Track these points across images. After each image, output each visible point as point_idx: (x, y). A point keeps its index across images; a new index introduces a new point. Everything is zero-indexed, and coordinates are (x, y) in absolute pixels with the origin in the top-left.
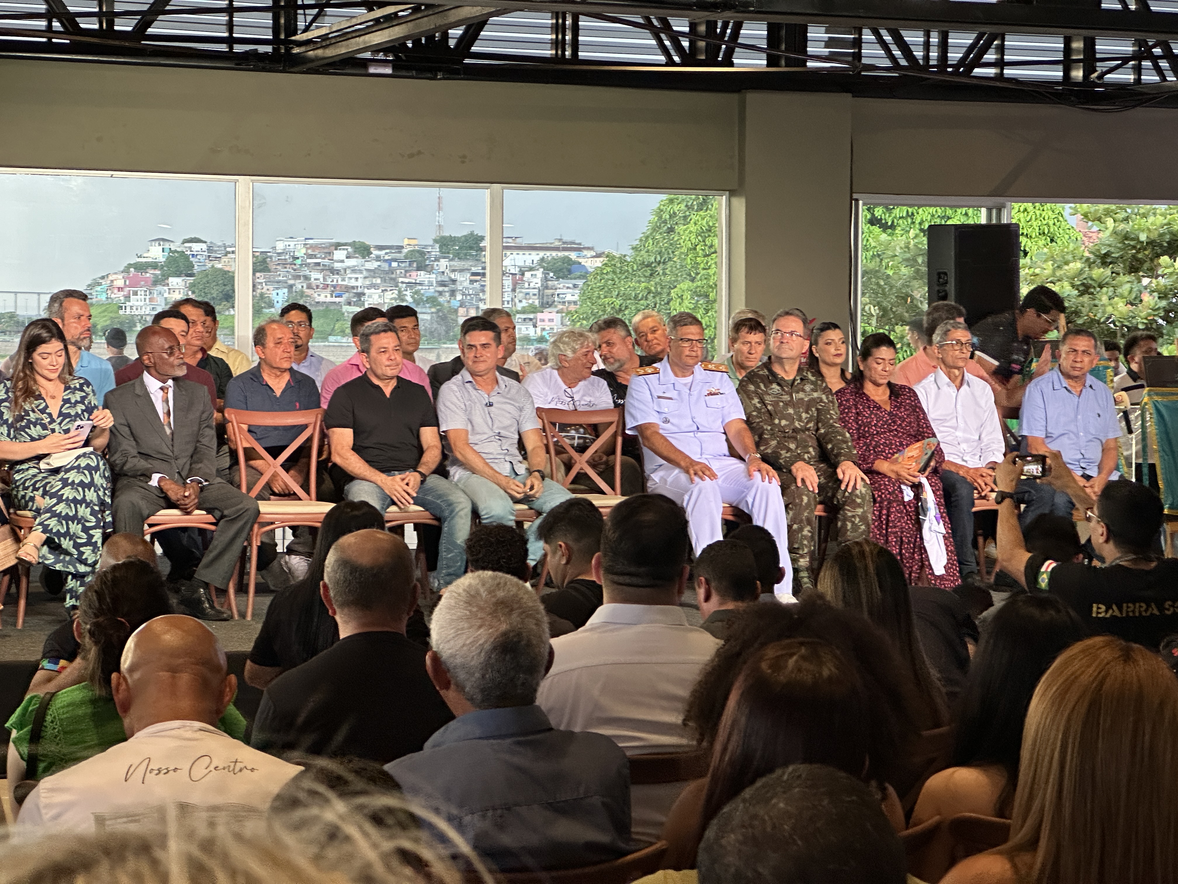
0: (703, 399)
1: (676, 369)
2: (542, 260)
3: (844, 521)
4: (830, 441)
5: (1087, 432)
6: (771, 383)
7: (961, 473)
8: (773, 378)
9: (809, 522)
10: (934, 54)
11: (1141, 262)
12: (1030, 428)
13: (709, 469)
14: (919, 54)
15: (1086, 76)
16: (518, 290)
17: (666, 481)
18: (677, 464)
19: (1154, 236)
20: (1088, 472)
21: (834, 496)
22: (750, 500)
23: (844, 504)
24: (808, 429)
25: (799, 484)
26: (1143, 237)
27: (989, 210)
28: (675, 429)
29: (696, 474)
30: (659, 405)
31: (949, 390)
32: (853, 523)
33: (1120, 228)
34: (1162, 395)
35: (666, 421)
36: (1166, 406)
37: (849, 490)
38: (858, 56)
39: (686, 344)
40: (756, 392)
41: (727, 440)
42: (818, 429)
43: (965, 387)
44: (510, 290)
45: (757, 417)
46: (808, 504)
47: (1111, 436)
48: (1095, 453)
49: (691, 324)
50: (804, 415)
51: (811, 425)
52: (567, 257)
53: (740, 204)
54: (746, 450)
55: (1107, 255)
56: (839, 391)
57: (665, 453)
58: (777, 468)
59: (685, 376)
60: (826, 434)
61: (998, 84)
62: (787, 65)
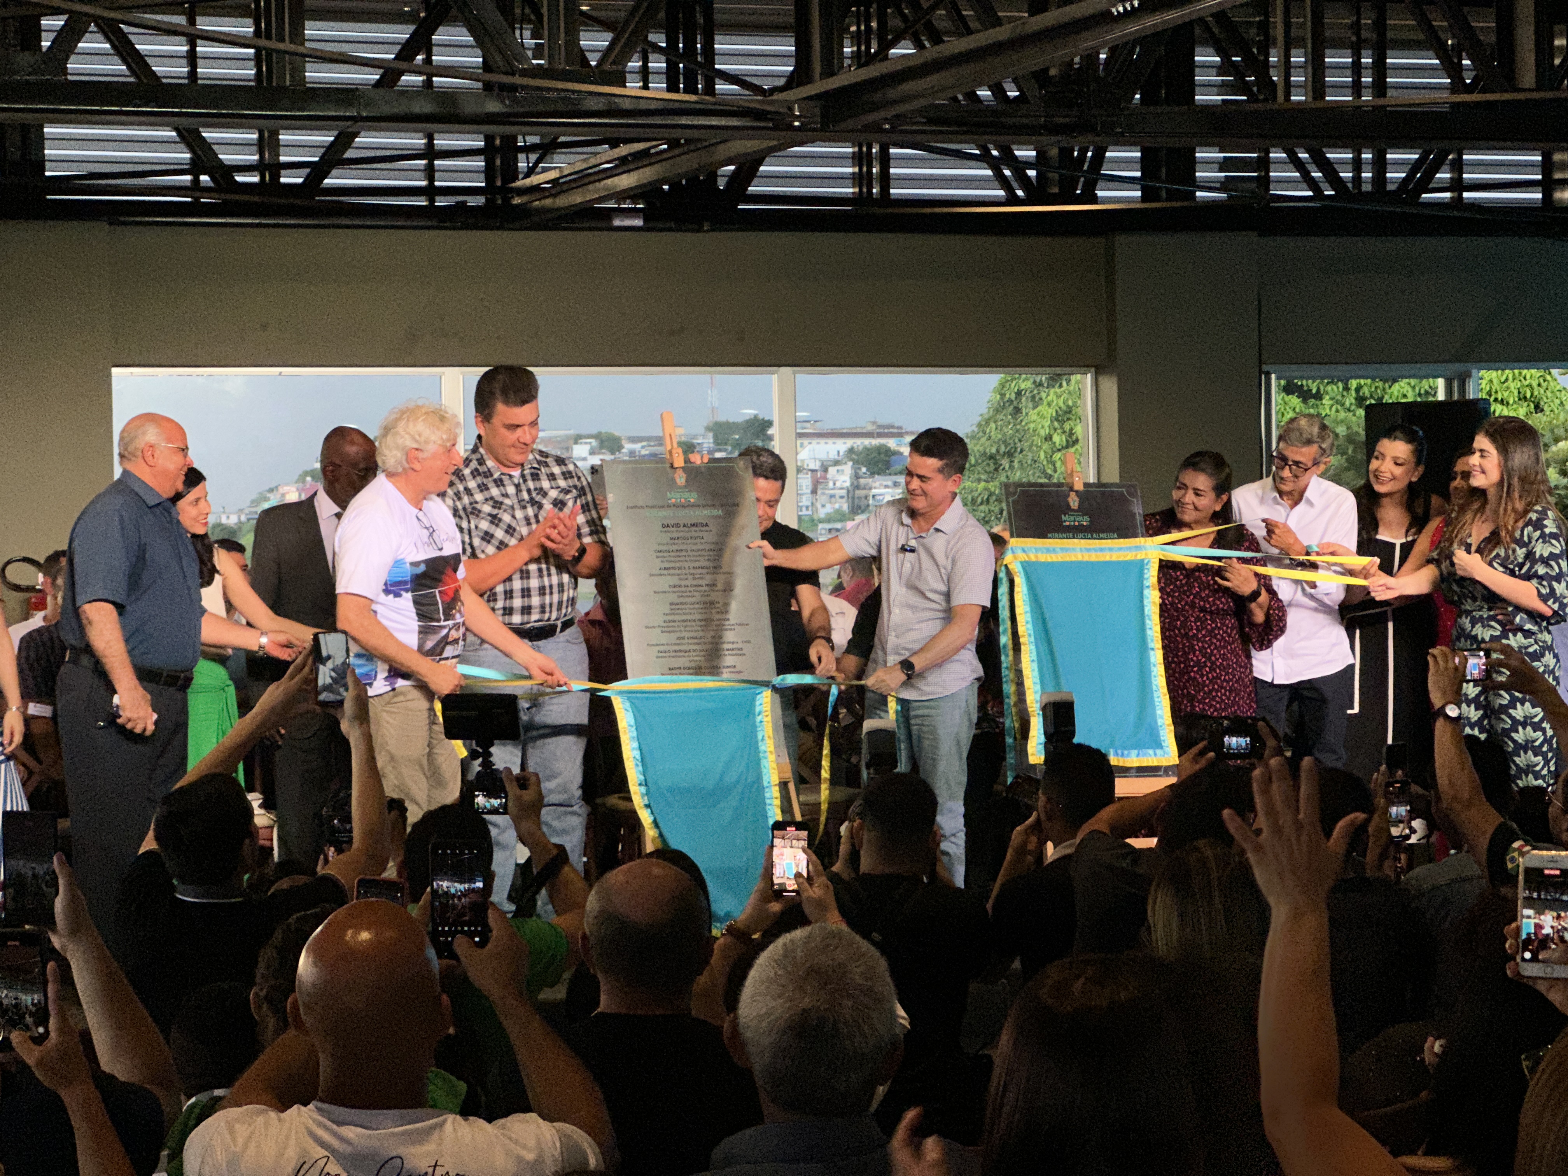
2: (851, 451)
10: (1367, 175)
14: (1346, 174)
16: (819, 492)
27: (1450, 380)
38: (1265, 182)
44: (809, 491)
52: (884, 445)
53: (1110, 386)
61: (1455, 212)
62: (1169, 199)
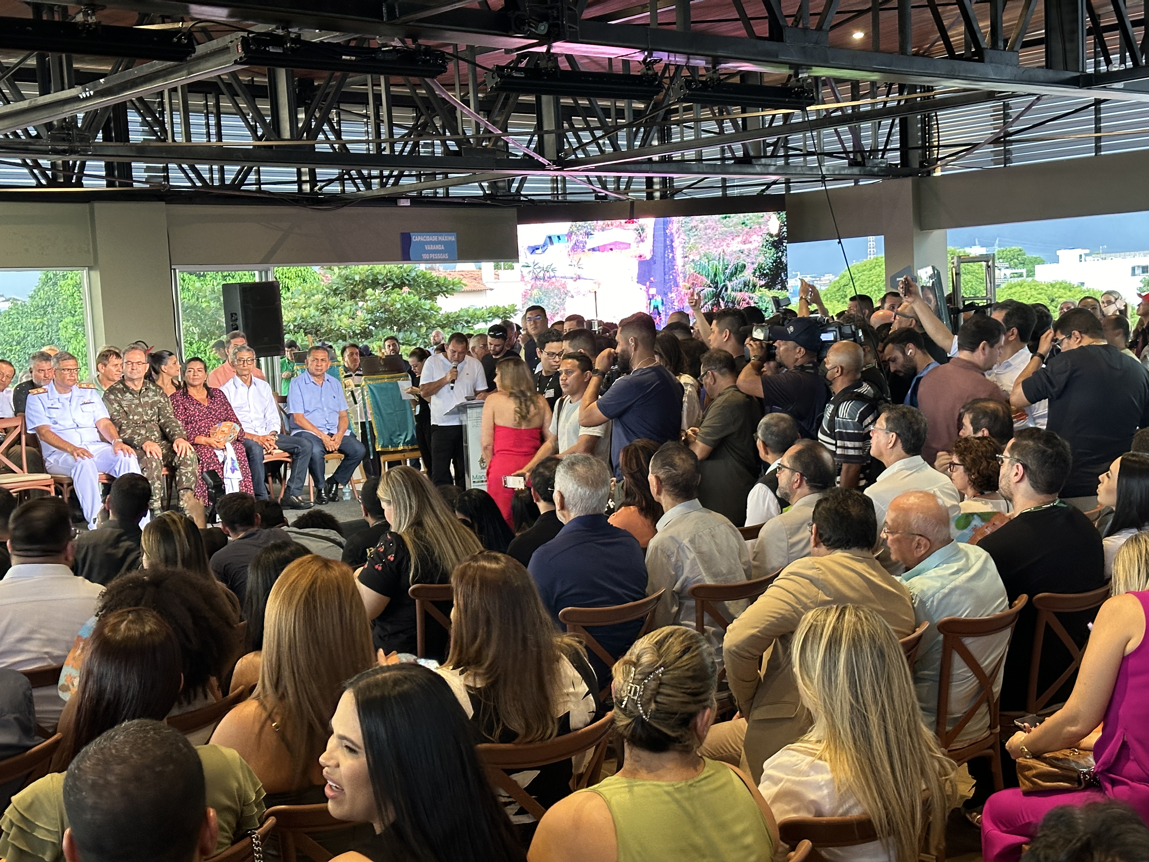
0: (79, 407)
1: (60, 388)
3: (180, 476)
4: (168, 427)
5: (328, 408)
6: (125, 392)
7: (254, 440)
8: (127, 389)
9: (158, 478)
10: (216, 176)
11: (357, 292)
12: (294, 408)
13: (87, 452)
14: (206, 176)
15: (312, 189)
17: (58, 462)
18: (65, 450)
19: (363, 277)
20: (331, 432)
21: (172, 460)
22: (117, 469)
23: (180, 465)
24: (153, 421)
25: (149, 456)
26: (357, 278)
27: (260, 272)
28: (62, 428)
29: (78, 455)
30: (49, 413)
31: (243, 389)
32: (186, 477)
33: (342, 273)
34: (372, 380)
35: (56, 423)
36: (375, 387)
37: (183, 456)
38: (167, 178)
39: (66, 372)
40: (115, 400)
41: (98, 431)
42: (159, 420)
43: (253, 385)
45: (117, 416)
46: (157, 467)
47: (343, 409)
48: (335, 420)
49: (69, 359)
50: (149, 412)
51: (154, 418)
53: (96, 275)
54: (112, 437)
55: (337, 289)
56: (172, 395)
57: (56, 444)
58: (134, 447)
59: (65, 393)
60: (165, 422)
61: (258, 195)
62: (119, 186)
